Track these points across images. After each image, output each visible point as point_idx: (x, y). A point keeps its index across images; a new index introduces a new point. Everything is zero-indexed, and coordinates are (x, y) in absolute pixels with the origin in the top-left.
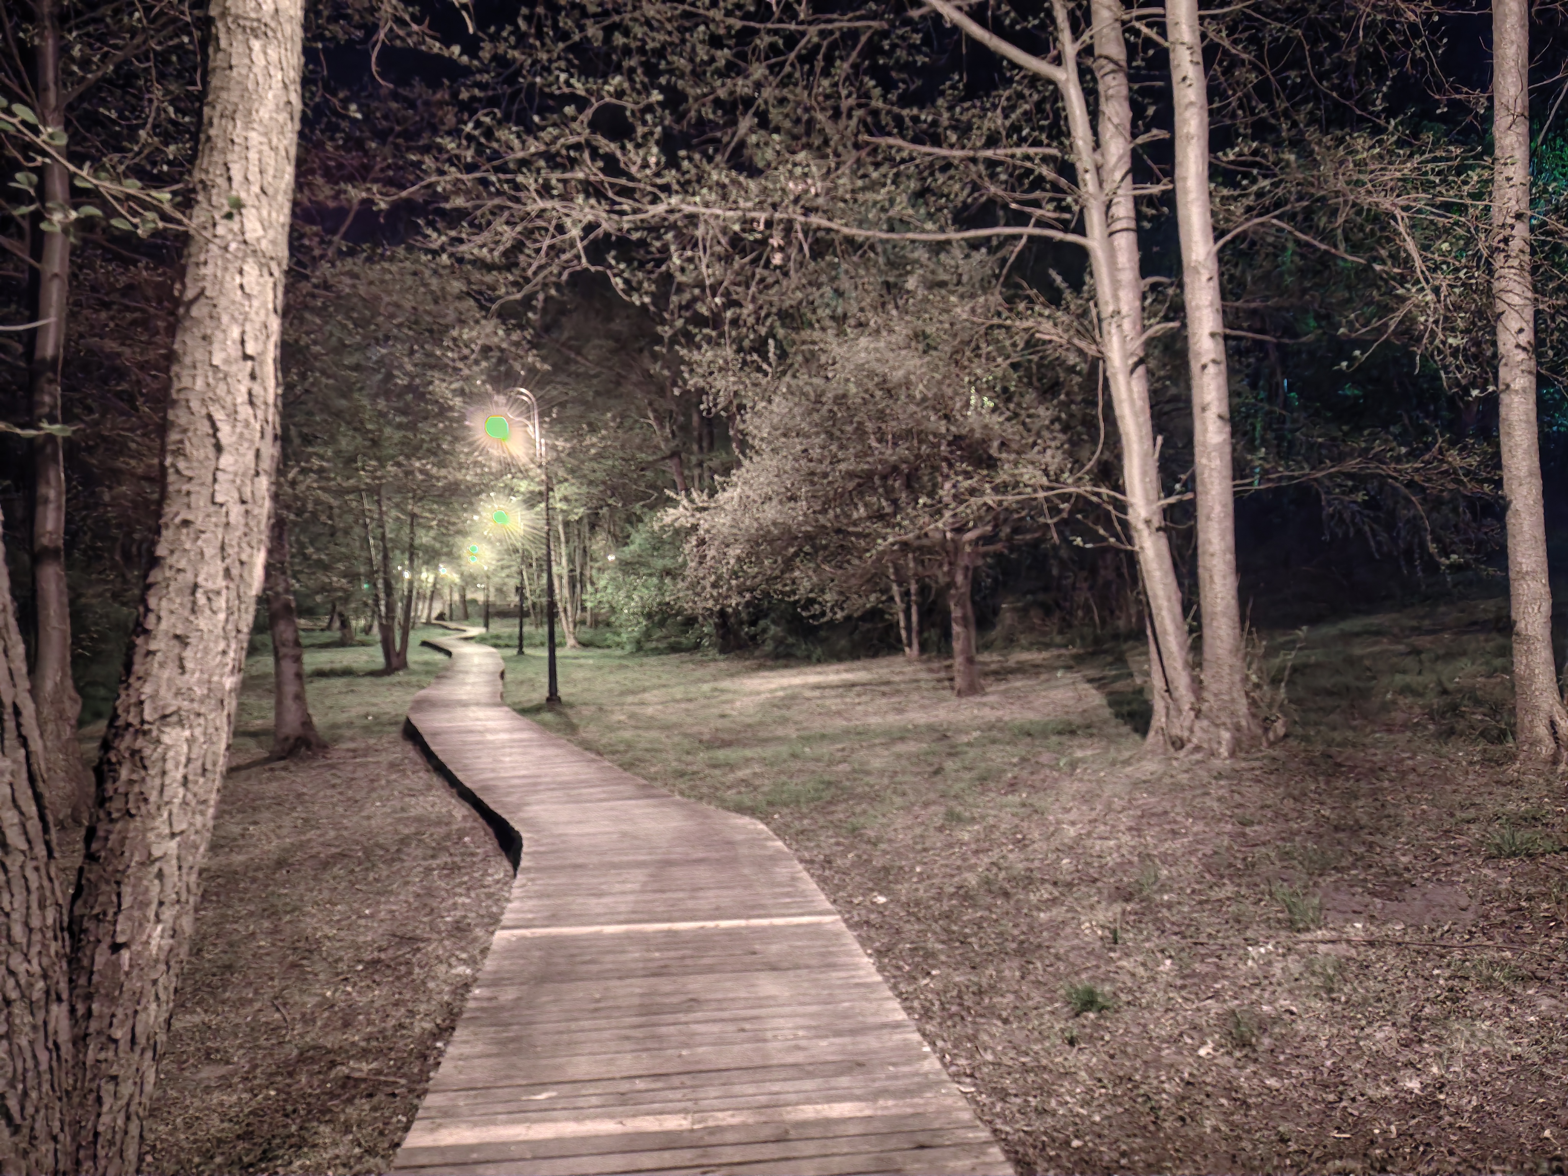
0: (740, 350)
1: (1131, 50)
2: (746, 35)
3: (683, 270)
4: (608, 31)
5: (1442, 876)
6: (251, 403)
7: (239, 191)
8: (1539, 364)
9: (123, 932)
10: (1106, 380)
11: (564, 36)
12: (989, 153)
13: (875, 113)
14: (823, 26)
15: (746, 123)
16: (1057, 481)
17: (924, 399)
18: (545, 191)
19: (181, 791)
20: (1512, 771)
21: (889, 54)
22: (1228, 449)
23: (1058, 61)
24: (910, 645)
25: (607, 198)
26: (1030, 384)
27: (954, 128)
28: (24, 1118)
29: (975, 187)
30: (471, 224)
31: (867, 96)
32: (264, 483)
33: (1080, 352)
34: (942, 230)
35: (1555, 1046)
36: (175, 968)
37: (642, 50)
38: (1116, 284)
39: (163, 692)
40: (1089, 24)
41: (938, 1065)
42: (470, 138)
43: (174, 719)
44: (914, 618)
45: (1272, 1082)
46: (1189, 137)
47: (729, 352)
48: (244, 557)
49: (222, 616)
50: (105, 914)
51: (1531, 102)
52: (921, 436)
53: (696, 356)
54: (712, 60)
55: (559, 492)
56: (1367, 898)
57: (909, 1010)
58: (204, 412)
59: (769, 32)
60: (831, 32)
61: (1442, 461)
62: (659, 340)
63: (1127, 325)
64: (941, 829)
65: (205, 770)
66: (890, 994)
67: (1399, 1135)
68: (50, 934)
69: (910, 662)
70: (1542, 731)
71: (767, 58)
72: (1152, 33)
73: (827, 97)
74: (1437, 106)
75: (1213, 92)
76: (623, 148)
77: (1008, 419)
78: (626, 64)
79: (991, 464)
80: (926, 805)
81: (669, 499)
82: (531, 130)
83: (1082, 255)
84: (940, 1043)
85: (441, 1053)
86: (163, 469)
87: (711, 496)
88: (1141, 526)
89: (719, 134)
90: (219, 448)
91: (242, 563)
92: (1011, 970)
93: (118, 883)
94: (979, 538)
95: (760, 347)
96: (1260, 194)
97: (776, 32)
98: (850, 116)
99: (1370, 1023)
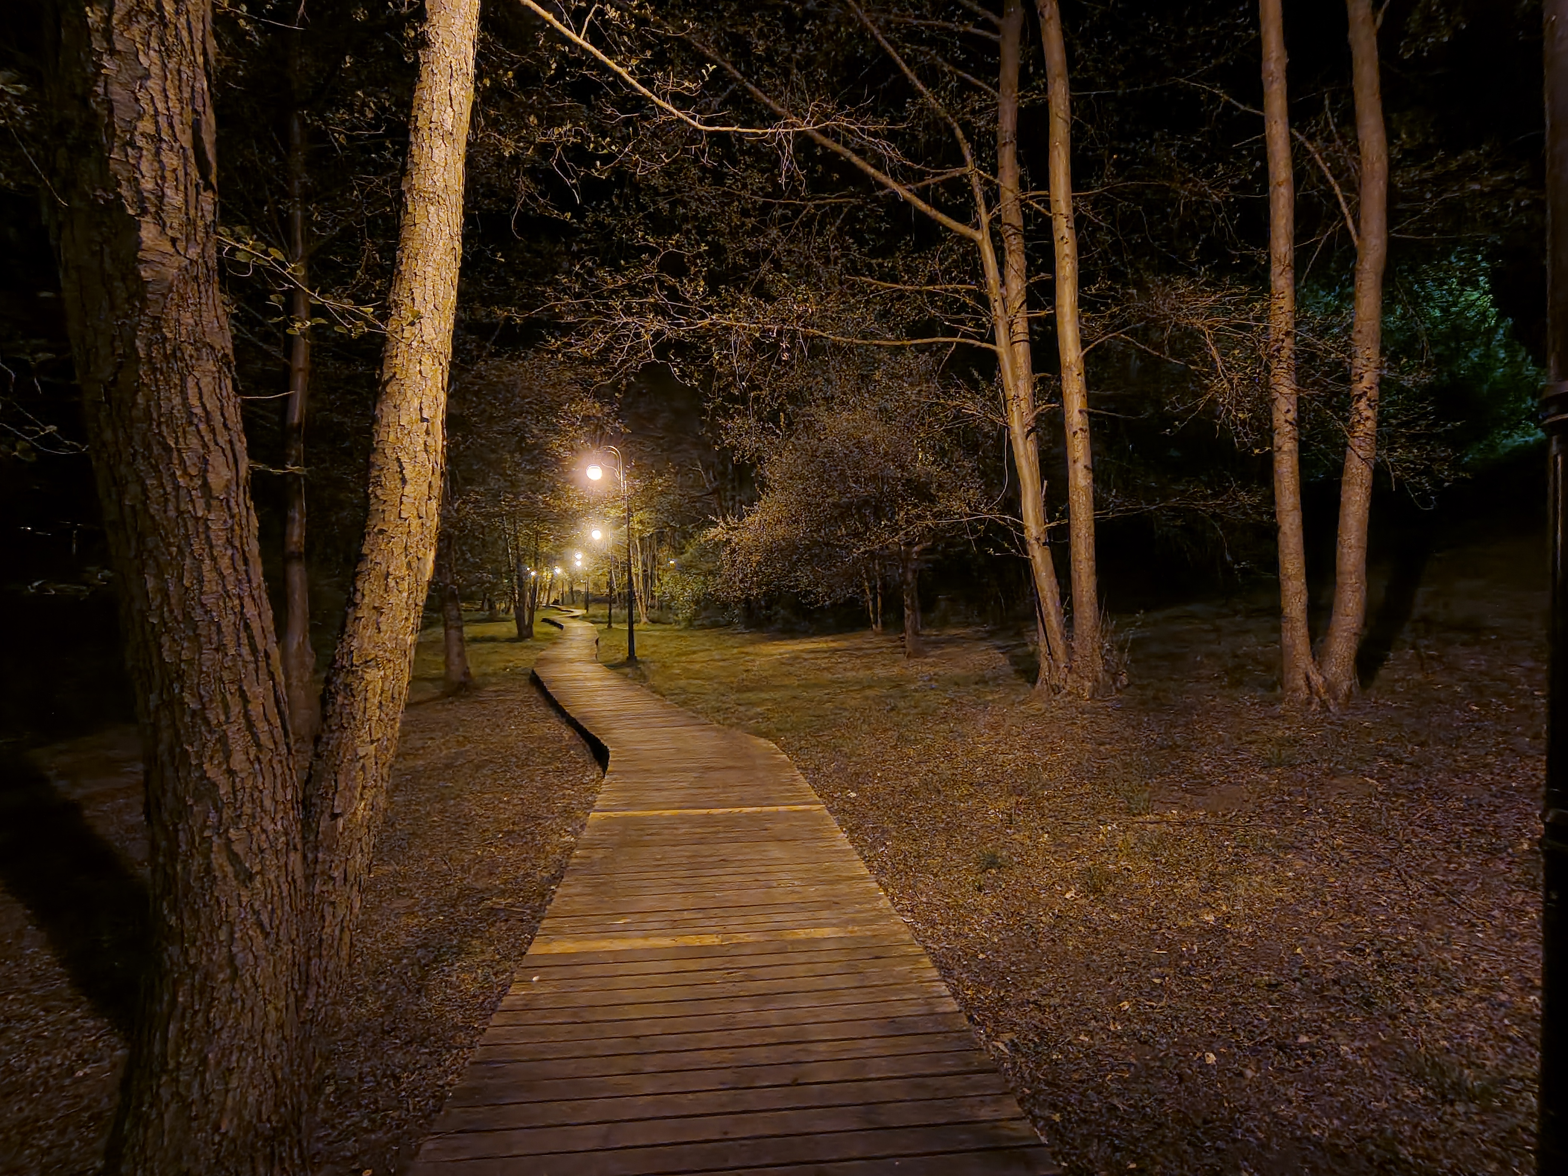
0: (760, 419)
1: (1026, 219)
2: (766, 208)
3: (721, 364)
4: (673, 205)
5: (1232, 780)
6: (426, 451)
7: (419, 306)
8: (1301, 434)
9: (339, 806)
10: (1010, 442)
11: (642, 208)
12: (931, 288)
13: (853, 262)
14: (817, 202)
15: (765, 266)
16: (976, 510)
17: (886, 454)
18: (628, 310)
19: (378, 711)
20: (1279, 709)
21: (862, 222)
22: (1091, 489)
23: (977, 226)
24: (876, 623)
25: (670, 315)
26: (959, 444)
27: (907, 272)
28: (272, 928)
29: (921, 310)
30: (577, 334)
31: (848, 248)
32: (434, 504)
33: (992, 422)
34: (898, 339)
35: (1305, 892)
36: (374, 831)
37: (695, 218)
38: (1016, 378)
39: (366, 645)
40: (998, 201)
41: (889, 904)
42: (578, 275)
43: (373, 663)
44: (879, 605)
45: (1114, 916)
46: (1066, 279)
47: (752, 421)
48: (420, 556)
49: (405, 594)
50: (327, 794)
51: (1295, 257)
52: (884, 480)
53: (730, 424)
54: (743, 224)
55: (638, 516)
56: (1181, 794)
57: (870, 868)
58: (395, 456)
59: (780, 205)
60: (824, 206)
61: (1235, 500)
62: (704, 412)
63: (1023, 404)
64: (894, 747)
65: (393, 698)
66: (858, 857)
67: (1199, 952)
68: (289, 806)
69: (877, 634)
70: (1301, 683)
71: (779, 224)
72: (1040, 208)
73: (820, 250)
74: (1234, 257)
75: (1082, 248)
76: (681, 282)
77: (943, 469)
78: (685, 227)
79: (932, 499)
80: (885, 730)
81: (712, 522)
82: (619, 270)
83: (994, 357)
84: (891, 890)
85: (554, 892)
86: (367, 497)
87: (740, 519)
88: (1033, 542)
89: (746, 274)
90: (404, 481)
91: (419, 559)
92: (940, 842)
93: (336, 773)
94: (923, 550)
95: (774, 418)
96: (1113, 316)
97: (786, 206)
98: (836, 264)
99: (1181, 877)
